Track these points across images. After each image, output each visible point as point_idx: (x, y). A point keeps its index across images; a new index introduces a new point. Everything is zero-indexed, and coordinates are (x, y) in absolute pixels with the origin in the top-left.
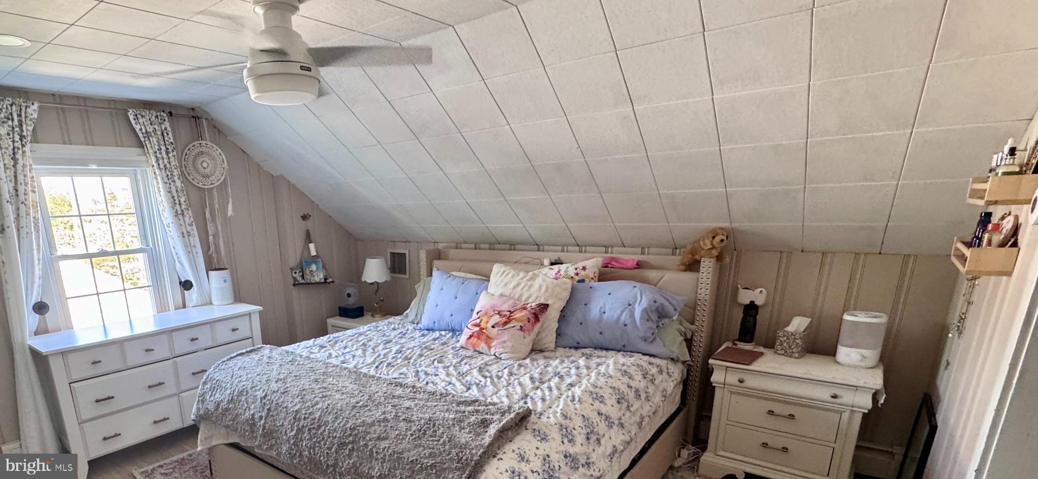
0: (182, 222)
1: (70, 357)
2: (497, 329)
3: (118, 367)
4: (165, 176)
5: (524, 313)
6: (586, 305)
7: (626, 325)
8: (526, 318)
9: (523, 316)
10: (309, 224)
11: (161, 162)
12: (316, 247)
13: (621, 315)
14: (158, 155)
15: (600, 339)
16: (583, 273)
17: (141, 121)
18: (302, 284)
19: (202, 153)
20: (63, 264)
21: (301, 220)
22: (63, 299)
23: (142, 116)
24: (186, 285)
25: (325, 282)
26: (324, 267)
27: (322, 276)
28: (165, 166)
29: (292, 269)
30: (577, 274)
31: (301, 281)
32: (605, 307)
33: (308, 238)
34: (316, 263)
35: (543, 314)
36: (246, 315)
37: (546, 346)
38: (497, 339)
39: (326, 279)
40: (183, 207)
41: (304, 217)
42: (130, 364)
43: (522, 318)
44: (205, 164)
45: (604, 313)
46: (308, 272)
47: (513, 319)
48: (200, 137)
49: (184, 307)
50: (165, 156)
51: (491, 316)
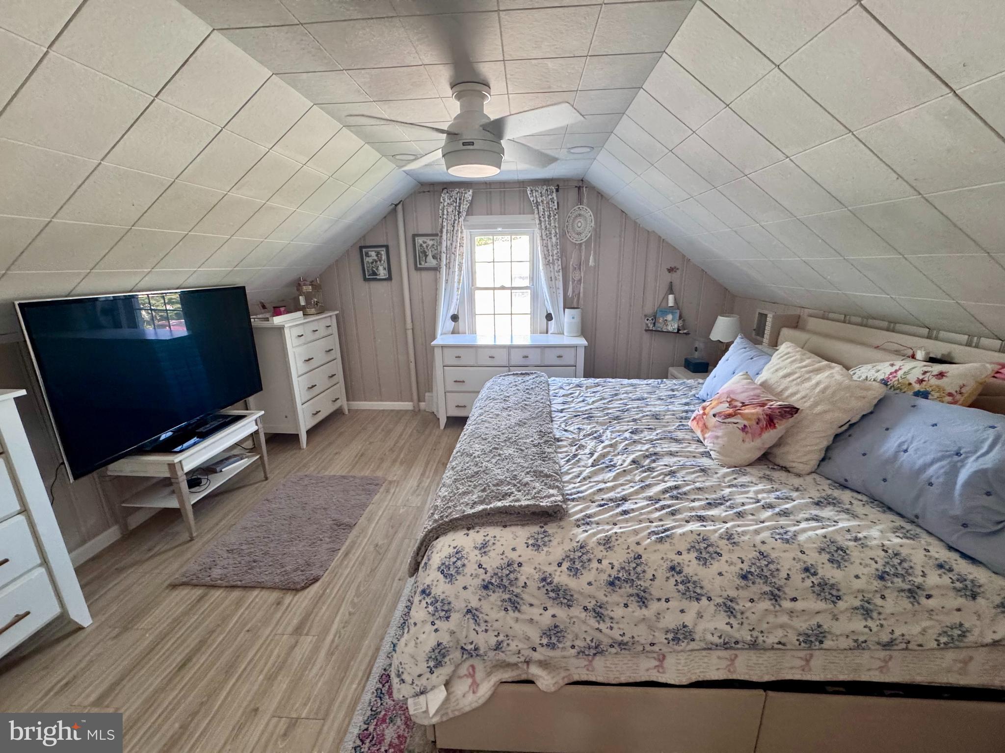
0: (552, 269)
1: (445, 350)
2: (717, 419)
3: (472, 364)
4: (544, 234)
5: (759, 410)
6: (887, 429)
7: (931, 484)
8: (755, 417)
9: (752, 414)
10: (675, 277)
11: (543, 224)
12: (675, 299)
13: (932, 463)
14: (542, 219)
15: (879, 489)
16: (934, 381)
17: (534, 194)
18: (652, 330)
19: (580, 215)
20: (477, 293)
21: (667, 272)
22: (473, 315)
23: (536, 191)
24: (549, 317)
25: (678, 332)
26: (680, 317)
27: (676, 326)
28: (546, 227)
29: (646, 316)
30: (921, 381)
31: (651, 326)
32: (911, 443)
33: (671, 290)
34: (673, 313)
35: (784, 421)
36: (574, 347)
37: (794, 465)
38: (713, 431)
39: (679, 330)
40: (555, 258)
41: (671, 270)
42: (480, 363)
43: (749, 417)
44: (580, 224)
45: (906, 451)
46: (661, 320)
47: (740, 414)
48: (580, 202)
49: (547, 333)
50: (547, 219)
51: (721, 403)
